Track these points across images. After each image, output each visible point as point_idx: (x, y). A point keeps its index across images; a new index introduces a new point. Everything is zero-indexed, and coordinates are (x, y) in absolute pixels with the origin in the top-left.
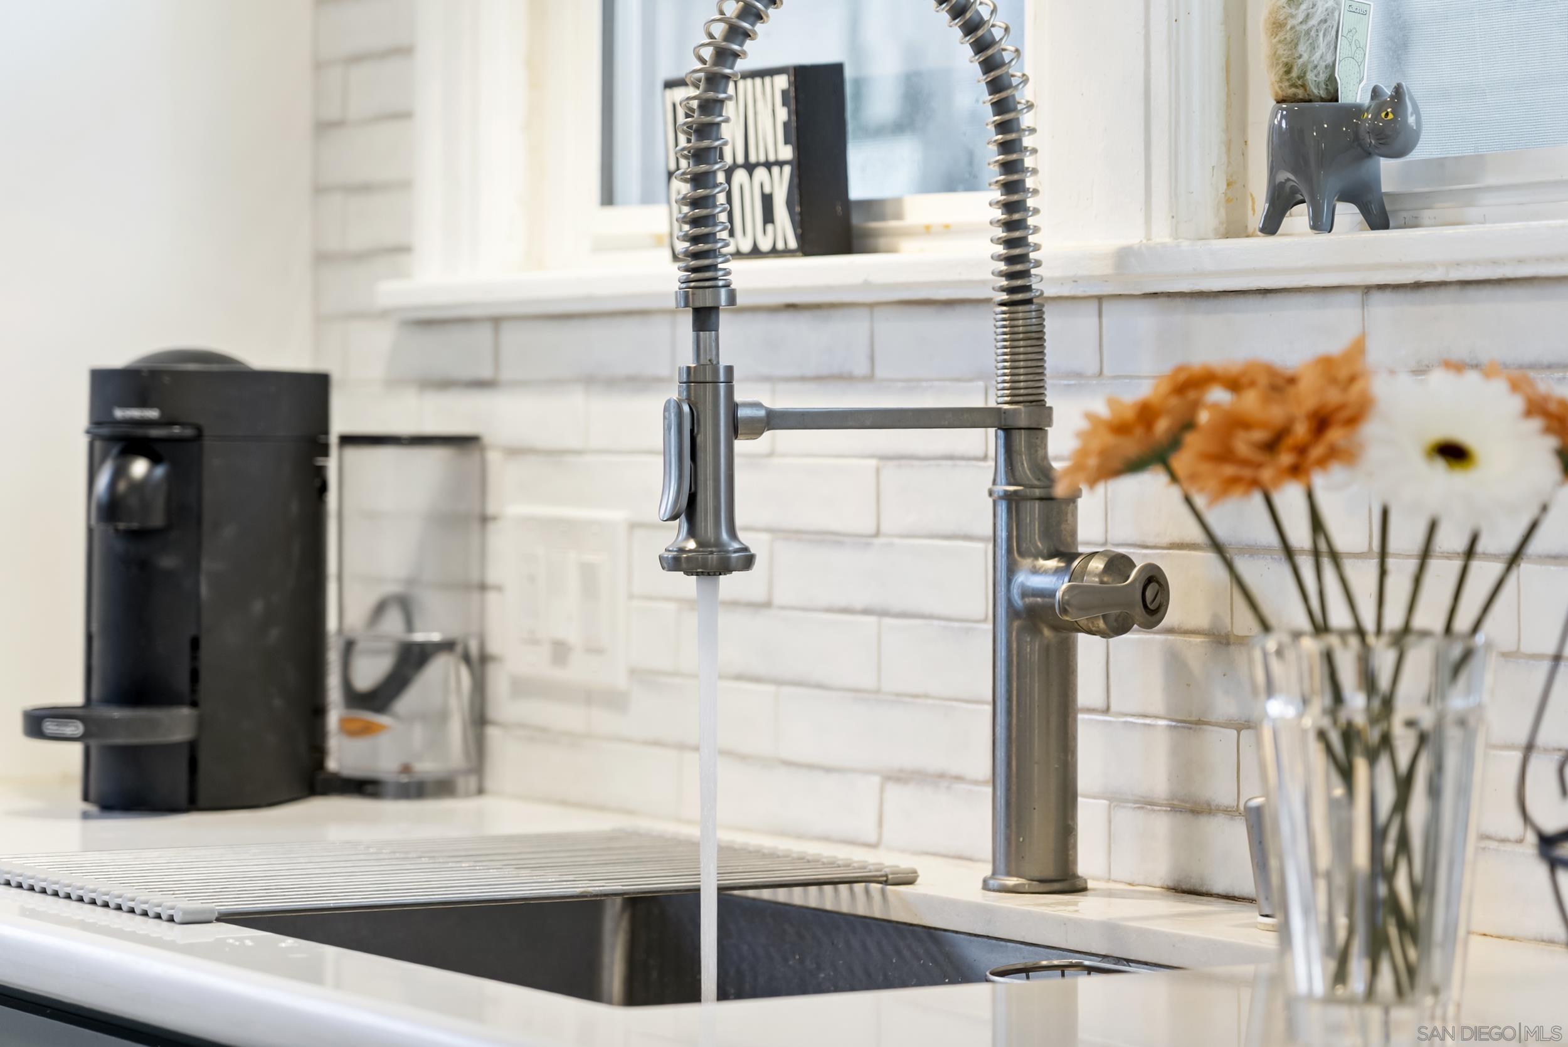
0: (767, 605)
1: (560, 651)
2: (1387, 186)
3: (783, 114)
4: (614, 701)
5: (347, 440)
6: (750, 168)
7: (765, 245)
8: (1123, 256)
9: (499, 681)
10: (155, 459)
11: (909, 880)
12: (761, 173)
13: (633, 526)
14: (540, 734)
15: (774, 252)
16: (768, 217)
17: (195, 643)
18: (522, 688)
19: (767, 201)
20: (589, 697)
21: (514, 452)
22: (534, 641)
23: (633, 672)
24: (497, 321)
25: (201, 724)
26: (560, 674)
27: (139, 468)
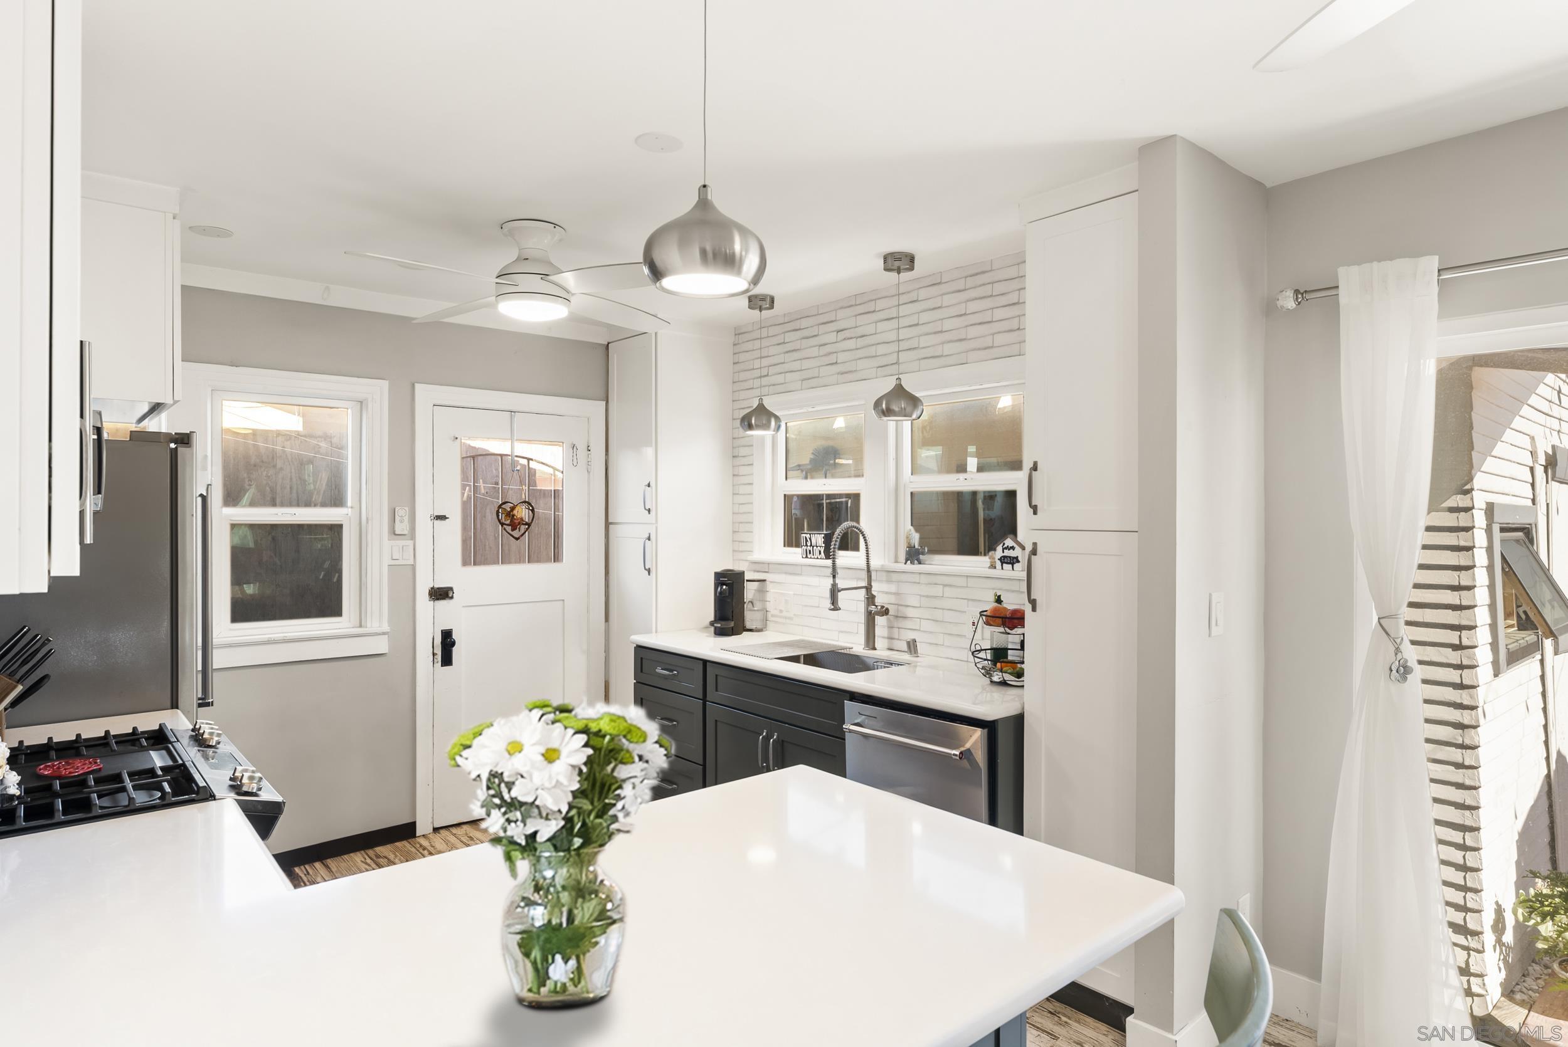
0: (819, 607)
1: (781, 611)
2: (921, 558)
3: (823, 540)
4: (790, 618)
5: (747, 581)
6: (817, 547)
7: (819, 557)
8: (882, 565)
9: (769, 615)
10: (726, 586)
11: (852, 648)
12: (819, 548)
13: (794, 594)
14: (776, 622)
15: (821, 558)
16: (820, 553)
17: (732, 612)
18: (772, 616)
19: (820, 552)
20: (786, 618)
21: (771, 582)
22: (776, 609)
23: (795, 615)
24: (769, 564)
25: (735, 623)
26: (781, 614)
27: (724, 587)
